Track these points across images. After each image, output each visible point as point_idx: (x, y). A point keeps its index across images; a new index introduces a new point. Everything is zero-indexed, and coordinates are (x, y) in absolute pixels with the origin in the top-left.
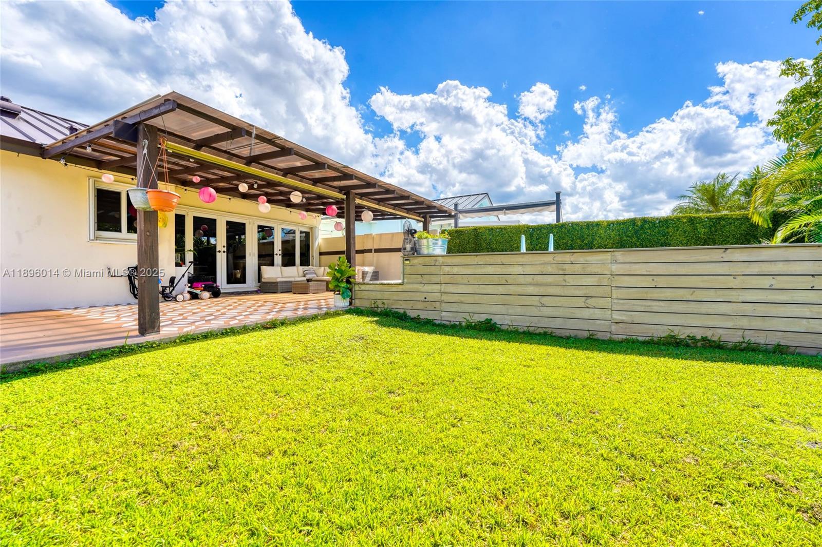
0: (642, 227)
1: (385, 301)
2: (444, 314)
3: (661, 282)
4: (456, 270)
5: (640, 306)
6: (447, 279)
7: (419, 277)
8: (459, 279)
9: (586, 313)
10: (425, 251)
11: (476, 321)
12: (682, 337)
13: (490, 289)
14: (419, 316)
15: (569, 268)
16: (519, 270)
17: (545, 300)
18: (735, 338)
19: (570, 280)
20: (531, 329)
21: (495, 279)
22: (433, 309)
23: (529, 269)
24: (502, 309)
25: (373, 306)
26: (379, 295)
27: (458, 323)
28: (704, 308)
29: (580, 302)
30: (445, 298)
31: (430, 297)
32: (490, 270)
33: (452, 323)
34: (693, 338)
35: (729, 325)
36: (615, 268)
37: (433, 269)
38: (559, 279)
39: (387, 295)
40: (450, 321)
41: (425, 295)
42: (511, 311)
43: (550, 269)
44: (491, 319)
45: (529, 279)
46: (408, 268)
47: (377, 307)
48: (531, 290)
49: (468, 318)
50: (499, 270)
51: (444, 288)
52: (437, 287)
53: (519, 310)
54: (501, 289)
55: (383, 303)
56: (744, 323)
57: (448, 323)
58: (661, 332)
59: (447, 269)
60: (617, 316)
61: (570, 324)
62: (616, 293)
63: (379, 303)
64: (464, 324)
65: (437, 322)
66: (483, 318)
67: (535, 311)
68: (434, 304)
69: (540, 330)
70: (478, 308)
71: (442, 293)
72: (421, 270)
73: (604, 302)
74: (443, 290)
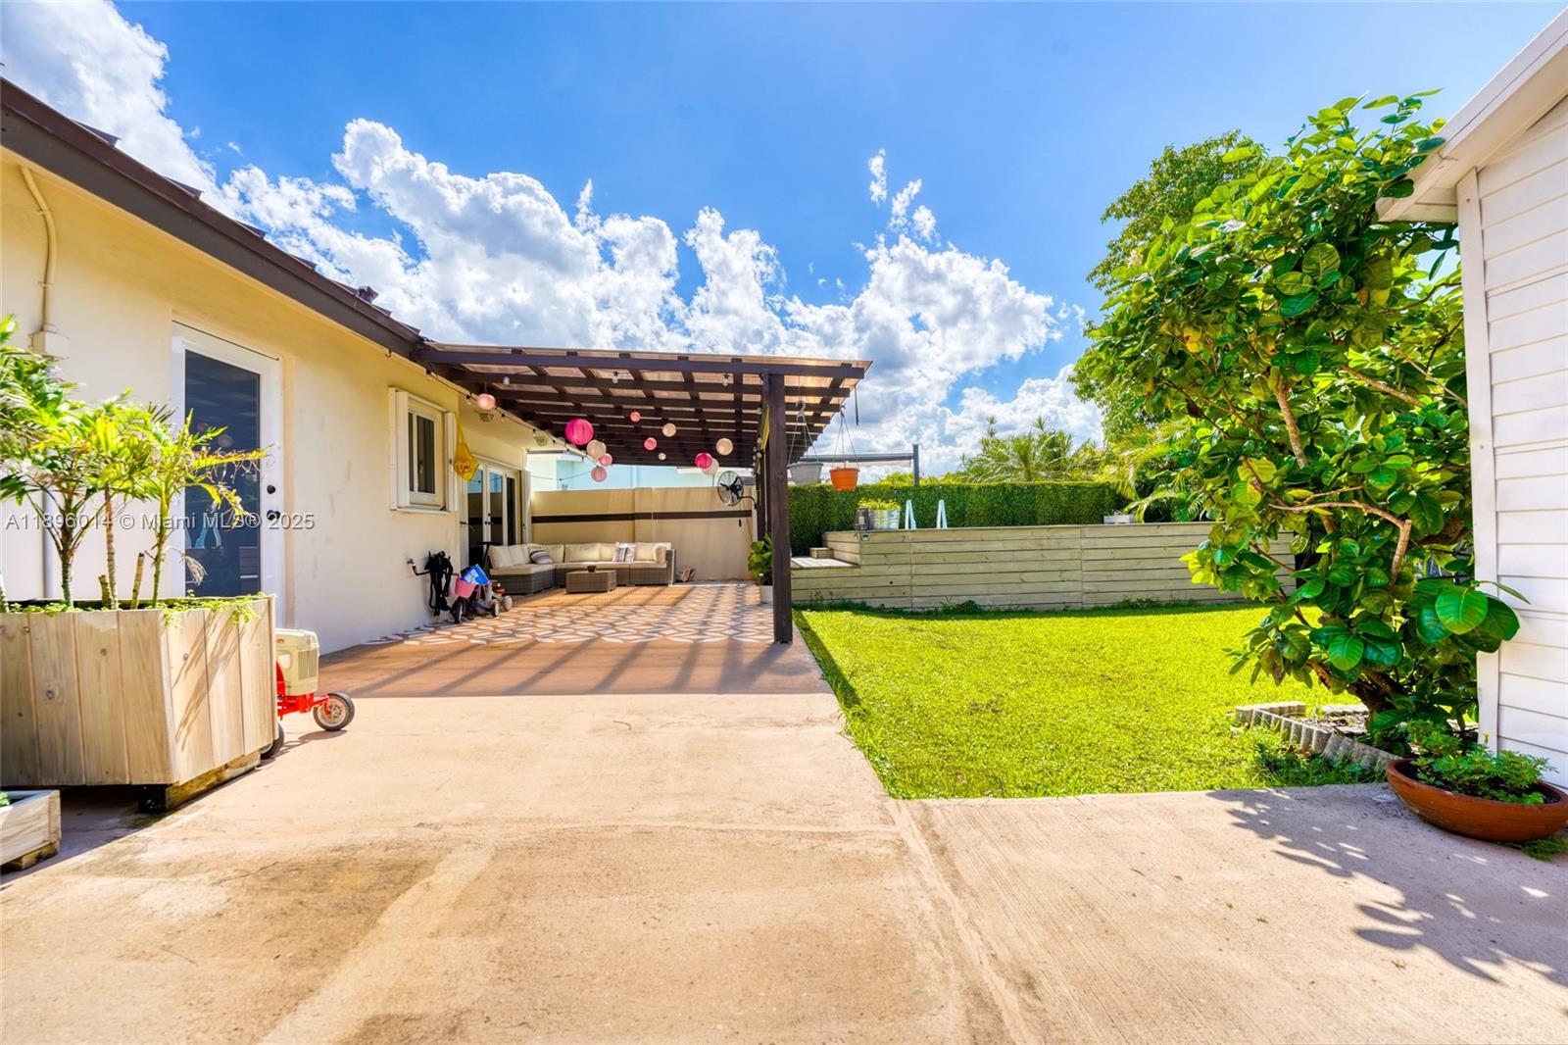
0: (1012, 493)
1: (833, 591)
2: (915, 600)
3: (1118, 554)
4: (930, 547)
5: (1103, 576)
6: (918, 558)
7: (882, 558)
8: (933, 558)
9: (1062, 587)
10: (878, 524)
11: (956, 603)
12: (1134, 600)
13: (968, 568)
14: (883, 605)
15: (1046, 544)
16: (999, 546)
17: (1025, 576)
18: (1165, 598)
19: (1048, 555)
20: (1012, 607)
21: (975, 557)
22: (901, 595)
23: (1009, 546)
24: (984, 589)
26: (824, 584)
27: (933, 609)
28: (1147, 575)
29: (1056, 576)
30: (916, 581)
31: (897, 581)
32: (968, 546)
33: (926, 610)
34: (1140, 601)
35: (1162, 587)
36: (1084, 543)
37: (901, 548)
38: (1037, 555)
39: (836, 582)
40: (924, 608)
41: (891, 579)
42: (992, 591)
43: (1028, 545)
44: (972, 601)
45: (1009, 555)
46: (867, 546)
47: (822, 599)
48: (1011, 567)
49: (945, 602)
50: (979, 547)
51: (914, 569)
52: (906, 568)
53: (1000, 588)
54: (981, 568)
55: (831, 593)
56: (1171, 585)
57: (922, 610)
58: (1119, 598)
59: (918, 547)
60: (1087, 587)
61: (1048, 598)
62: (1085, 566)
63: (825, 594)
64: (940, 609)
65: (908, 611)
66: (963, 600)
67: (1016, 589)
68: (903, 589)
69: (1022, 608)
70: (956, 590)
71: (913, 575)
72: (886, 548)
73: (1076, 575)
74: (913, 571)
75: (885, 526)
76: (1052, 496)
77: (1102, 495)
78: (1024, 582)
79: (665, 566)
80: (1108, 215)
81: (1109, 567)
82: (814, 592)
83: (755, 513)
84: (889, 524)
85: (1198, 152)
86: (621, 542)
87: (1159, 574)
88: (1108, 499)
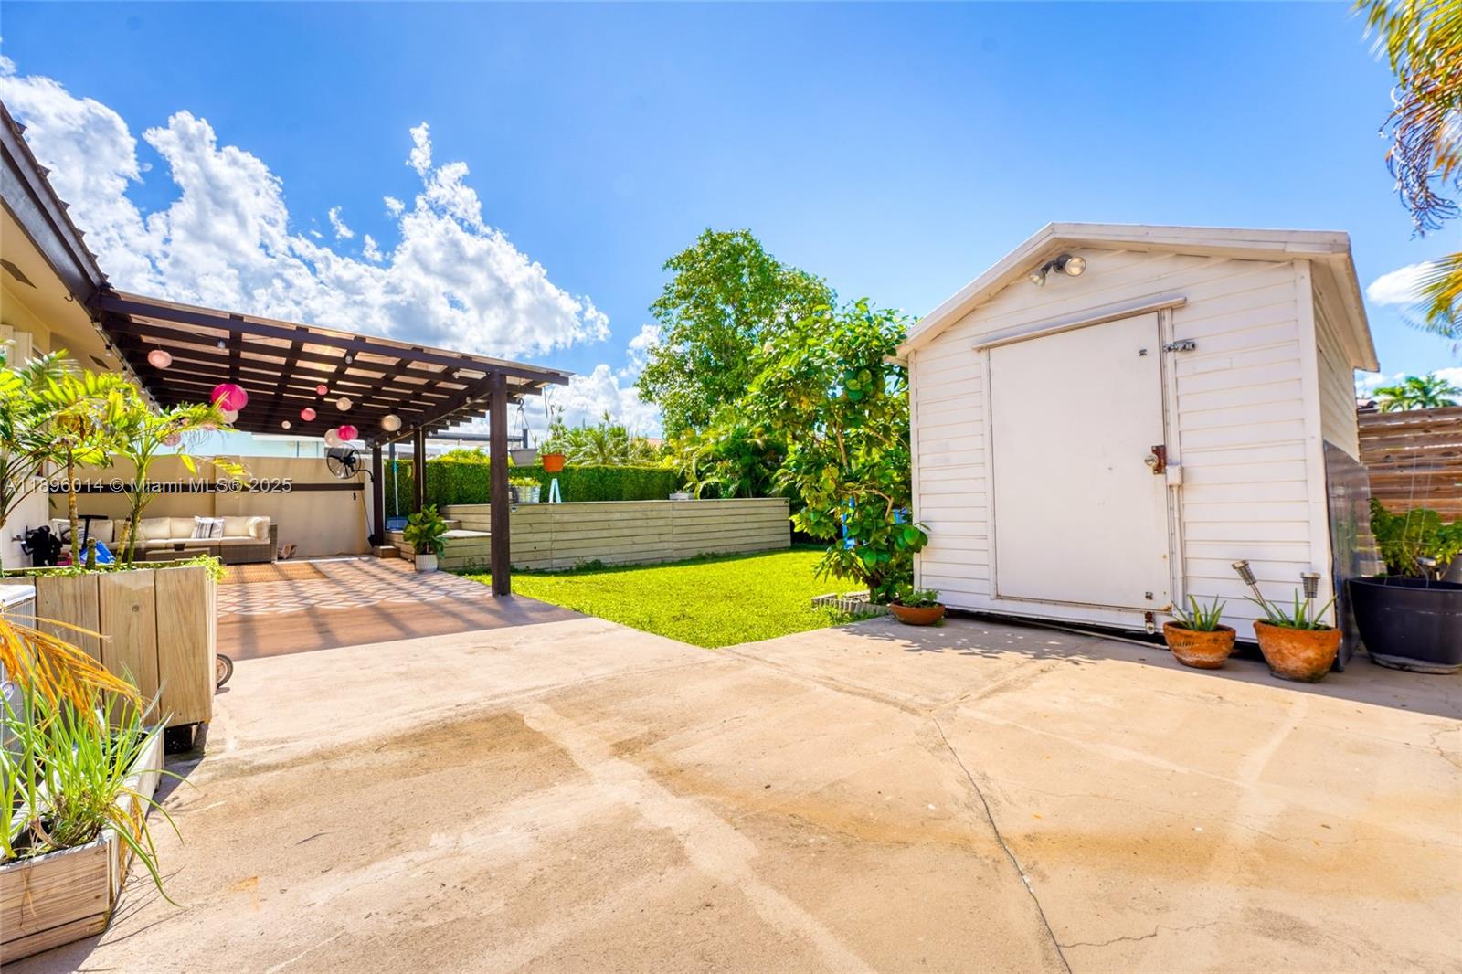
0: (605, 475)
2: (554, 561)
3: (695, 521)
4: (566, 518)
5: (686, 537)
6: (557, 527)
7: (528, 528)
8: (569, 526)
9: (660, 546)
10: (522, 499)
11: (585, 564)
12: (704, 554)
13: (596, 534)
14: (528, 567)
15: (650, 514)
16: (617, 516)
17: (636, 539)
18: (722, 551)
19: (651, 523)
21: (600, 525)
22: (543, 557)
23: (625, 516)
24: (606, 550)
25: (467, 564)
26: (476, 551)
27: (568, 568)
28: (711, 536)
29: (656, 538)
30: (555, 546)
31: (540, 546)
32: (596, 517)
33: (563, 569)
34: (707, 554)
35: (720, 544)
36: (675, 513)
37: (543, 518)
40: (561, 568)
41: (535, 545)
42: (612, 551)
43: (638, 515)
44: (598, 560)
46: (514, 517)
47: (475, 565)
48: (626, 532)
49: (578, 562)
50: (603, 517)
51: (554, 536)
52: (548, 535)
53: (618, 549)
54: (605, 533)
55: (483, 559)
56: (726, 542)
58: (695, 553)
59: (557, 517)
60: (676, 546)
61: (650, 555)
62: (675, 530)
63: (477, 560)
64: (574, 568)
65: (548, 571)
66: (591, 559)
67: (629, 549)
68: (545, 553)
69: (633, 563)
70: (586, 552)
71: (553, 541)
72: (530, 519)
73: (669, 537)
74: (553, 538)
75: (528, 499)
76: (634, 478)
77: (668, 478)
78: (635, 544)
79: (268, 542)
80: (668, 266)
81: (690, 531)
82: (467, 559)
83: (369, 487)
84: (532, 498)
85: (727, 238)
86: (202, 516)
87: (719, 535)
88: (672, 481)
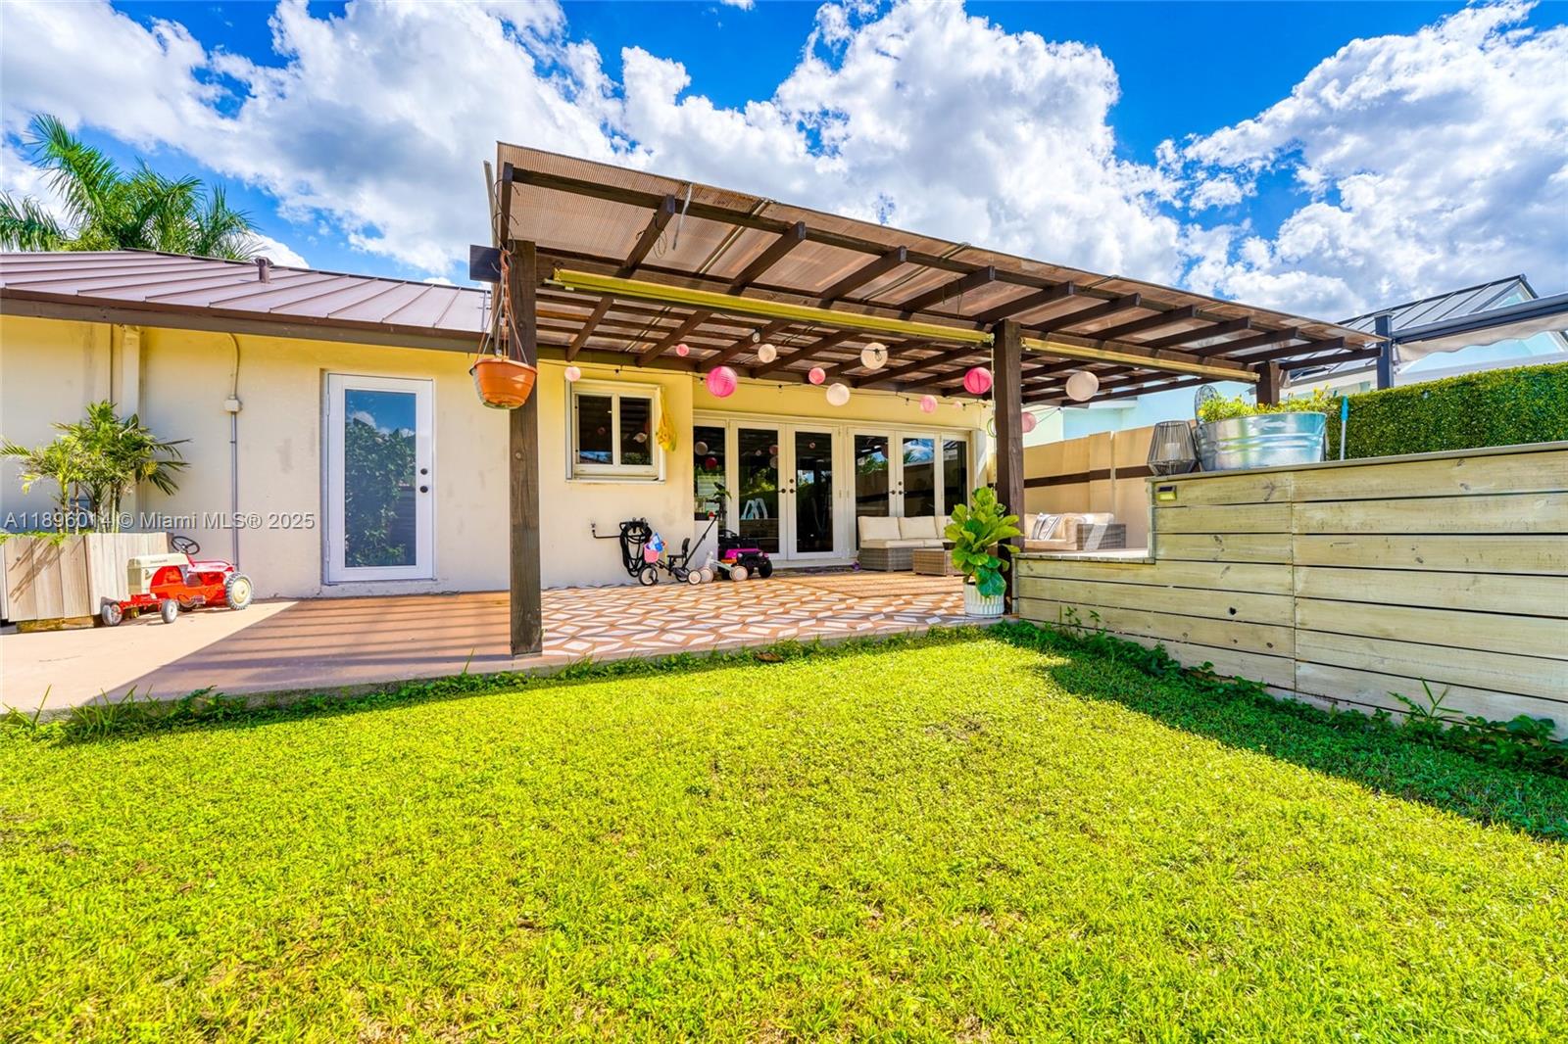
1: (1100, 611)
2: (1305, 670)
6: (1319, 549)
7: (1208, 547)
8: (1373, 550)
10: (1232, 459)
11: (1461, 718)
14: (1208, 665)
22: (1261, 647)
25: (1065, 620)
26: (1081, 593)
27: (1370, 712)
30: (1307, 614)
31: (1248, 608)
33: (1342, 708)
37: (1262, 517)
39: (1103, 593)
40: (1335, 701)
41: (1232, 600)
44: (1550, 722)
46: (1170, 513)
47: (1078, 625)
49: (1420, 698)
51: (1302, 580)
52: (1277, 576)
55: (1095, 615)
57: (1326, 705)
59: (1318, 515)
63: (1083, 614)
64: (1398, 720)
65: (1280, 696)
66: (1500, 710)
68: (1268, 634)
70: (1469, 668)
71: (1297, 598)
72: (1221, 519)
74: (1300, 587)
82: (1065, 607)
